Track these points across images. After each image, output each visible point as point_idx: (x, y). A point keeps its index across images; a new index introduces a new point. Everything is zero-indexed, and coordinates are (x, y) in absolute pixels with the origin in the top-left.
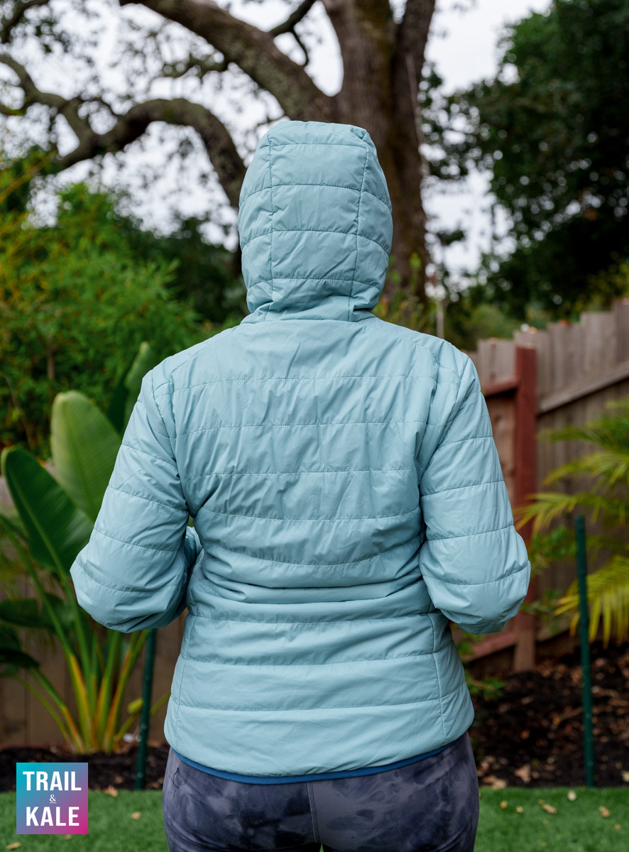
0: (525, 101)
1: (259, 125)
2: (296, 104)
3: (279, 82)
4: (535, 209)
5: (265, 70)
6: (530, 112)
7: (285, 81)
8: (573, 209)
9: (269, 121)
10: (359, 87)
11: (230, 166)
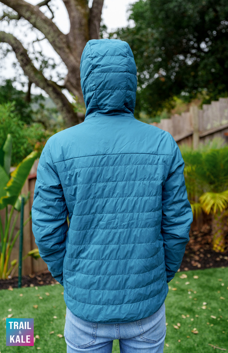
0: (138, 36)
1: (34, 42)
2: (52, 37)
3: (45, 29)
4: (142, 76)
5: (39, 23)
6: (140, 41)
7: (48, 28)
8: (156, 76)
9: (38, 40)
10: (77, 31)
11: (25, 60)
